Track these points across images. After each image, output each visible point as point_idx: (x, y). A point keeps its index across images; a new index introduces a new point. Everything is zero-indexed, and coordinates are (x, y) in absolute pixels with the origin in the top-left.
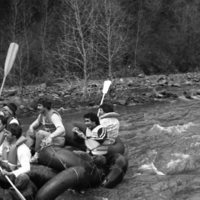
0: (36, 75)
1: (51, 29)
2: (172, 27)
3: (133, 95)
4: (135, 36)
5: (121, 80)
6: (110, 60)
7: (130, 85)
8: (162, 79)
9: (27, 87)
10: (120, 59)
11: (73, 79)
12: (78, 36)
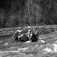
0: (17, 25)
1: (21, 13)
2: (54, 12)
3: (43, 30)
4: (44, 15)
5: (40, 26)
6: (37, 21)
7: (42, 28)
8: (51, 26)
9: (15, 28)
10: (39, 21)
11: (27, 26)
12: (29, 15)
